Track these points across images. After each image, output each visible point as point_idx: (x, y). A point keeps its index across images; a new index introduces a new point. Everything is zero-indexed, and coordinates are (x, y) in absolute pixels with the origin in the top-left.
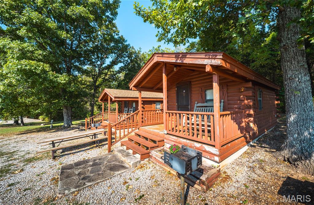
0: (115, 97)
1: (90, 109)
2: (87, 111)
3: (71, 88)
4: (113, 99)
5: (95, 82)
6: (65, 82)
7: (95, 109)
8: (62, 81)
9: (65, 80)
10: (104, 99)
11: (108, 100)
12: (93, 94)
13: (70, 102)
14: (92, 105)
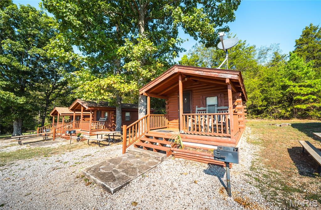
0: (62, 114)
1: (39, 121)
2: (35, 124)
3: (27, 107)
4: (61, 115)
5: (48, 97)
6: (23, 103)
7: (46, 121)
8: (21, 102)
9: (23, 101)
10: (55, 114)
11: (57, 115)
12: (45, 108)
13: (22, 115)
14: (43, 118)
